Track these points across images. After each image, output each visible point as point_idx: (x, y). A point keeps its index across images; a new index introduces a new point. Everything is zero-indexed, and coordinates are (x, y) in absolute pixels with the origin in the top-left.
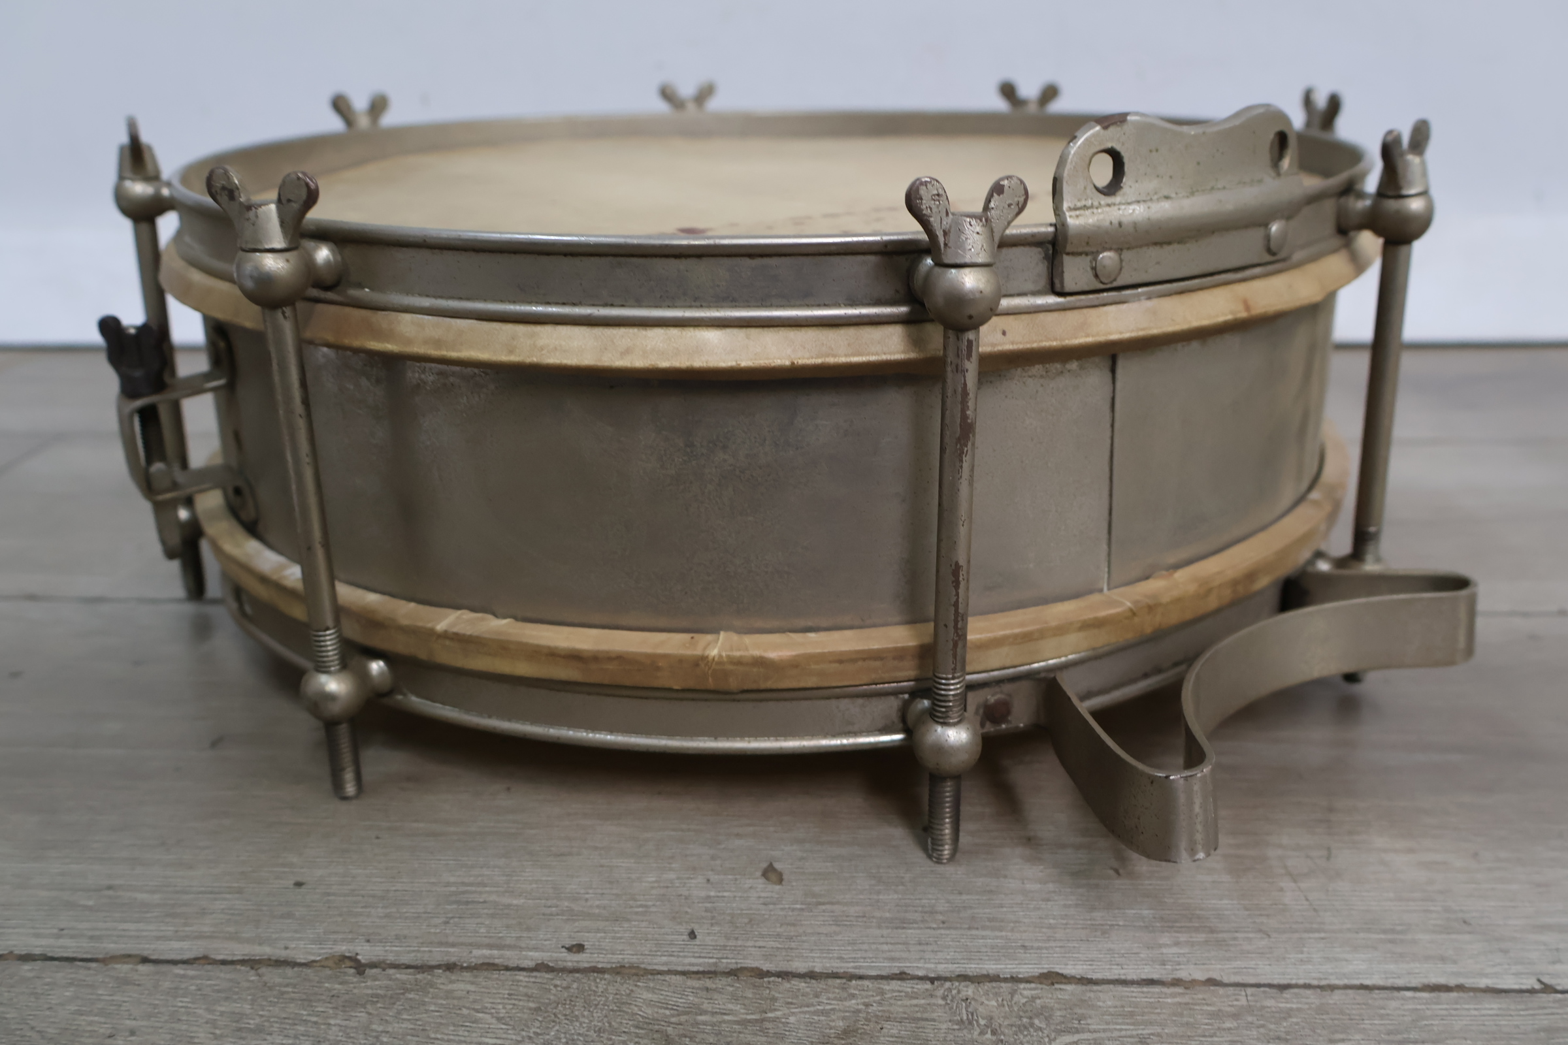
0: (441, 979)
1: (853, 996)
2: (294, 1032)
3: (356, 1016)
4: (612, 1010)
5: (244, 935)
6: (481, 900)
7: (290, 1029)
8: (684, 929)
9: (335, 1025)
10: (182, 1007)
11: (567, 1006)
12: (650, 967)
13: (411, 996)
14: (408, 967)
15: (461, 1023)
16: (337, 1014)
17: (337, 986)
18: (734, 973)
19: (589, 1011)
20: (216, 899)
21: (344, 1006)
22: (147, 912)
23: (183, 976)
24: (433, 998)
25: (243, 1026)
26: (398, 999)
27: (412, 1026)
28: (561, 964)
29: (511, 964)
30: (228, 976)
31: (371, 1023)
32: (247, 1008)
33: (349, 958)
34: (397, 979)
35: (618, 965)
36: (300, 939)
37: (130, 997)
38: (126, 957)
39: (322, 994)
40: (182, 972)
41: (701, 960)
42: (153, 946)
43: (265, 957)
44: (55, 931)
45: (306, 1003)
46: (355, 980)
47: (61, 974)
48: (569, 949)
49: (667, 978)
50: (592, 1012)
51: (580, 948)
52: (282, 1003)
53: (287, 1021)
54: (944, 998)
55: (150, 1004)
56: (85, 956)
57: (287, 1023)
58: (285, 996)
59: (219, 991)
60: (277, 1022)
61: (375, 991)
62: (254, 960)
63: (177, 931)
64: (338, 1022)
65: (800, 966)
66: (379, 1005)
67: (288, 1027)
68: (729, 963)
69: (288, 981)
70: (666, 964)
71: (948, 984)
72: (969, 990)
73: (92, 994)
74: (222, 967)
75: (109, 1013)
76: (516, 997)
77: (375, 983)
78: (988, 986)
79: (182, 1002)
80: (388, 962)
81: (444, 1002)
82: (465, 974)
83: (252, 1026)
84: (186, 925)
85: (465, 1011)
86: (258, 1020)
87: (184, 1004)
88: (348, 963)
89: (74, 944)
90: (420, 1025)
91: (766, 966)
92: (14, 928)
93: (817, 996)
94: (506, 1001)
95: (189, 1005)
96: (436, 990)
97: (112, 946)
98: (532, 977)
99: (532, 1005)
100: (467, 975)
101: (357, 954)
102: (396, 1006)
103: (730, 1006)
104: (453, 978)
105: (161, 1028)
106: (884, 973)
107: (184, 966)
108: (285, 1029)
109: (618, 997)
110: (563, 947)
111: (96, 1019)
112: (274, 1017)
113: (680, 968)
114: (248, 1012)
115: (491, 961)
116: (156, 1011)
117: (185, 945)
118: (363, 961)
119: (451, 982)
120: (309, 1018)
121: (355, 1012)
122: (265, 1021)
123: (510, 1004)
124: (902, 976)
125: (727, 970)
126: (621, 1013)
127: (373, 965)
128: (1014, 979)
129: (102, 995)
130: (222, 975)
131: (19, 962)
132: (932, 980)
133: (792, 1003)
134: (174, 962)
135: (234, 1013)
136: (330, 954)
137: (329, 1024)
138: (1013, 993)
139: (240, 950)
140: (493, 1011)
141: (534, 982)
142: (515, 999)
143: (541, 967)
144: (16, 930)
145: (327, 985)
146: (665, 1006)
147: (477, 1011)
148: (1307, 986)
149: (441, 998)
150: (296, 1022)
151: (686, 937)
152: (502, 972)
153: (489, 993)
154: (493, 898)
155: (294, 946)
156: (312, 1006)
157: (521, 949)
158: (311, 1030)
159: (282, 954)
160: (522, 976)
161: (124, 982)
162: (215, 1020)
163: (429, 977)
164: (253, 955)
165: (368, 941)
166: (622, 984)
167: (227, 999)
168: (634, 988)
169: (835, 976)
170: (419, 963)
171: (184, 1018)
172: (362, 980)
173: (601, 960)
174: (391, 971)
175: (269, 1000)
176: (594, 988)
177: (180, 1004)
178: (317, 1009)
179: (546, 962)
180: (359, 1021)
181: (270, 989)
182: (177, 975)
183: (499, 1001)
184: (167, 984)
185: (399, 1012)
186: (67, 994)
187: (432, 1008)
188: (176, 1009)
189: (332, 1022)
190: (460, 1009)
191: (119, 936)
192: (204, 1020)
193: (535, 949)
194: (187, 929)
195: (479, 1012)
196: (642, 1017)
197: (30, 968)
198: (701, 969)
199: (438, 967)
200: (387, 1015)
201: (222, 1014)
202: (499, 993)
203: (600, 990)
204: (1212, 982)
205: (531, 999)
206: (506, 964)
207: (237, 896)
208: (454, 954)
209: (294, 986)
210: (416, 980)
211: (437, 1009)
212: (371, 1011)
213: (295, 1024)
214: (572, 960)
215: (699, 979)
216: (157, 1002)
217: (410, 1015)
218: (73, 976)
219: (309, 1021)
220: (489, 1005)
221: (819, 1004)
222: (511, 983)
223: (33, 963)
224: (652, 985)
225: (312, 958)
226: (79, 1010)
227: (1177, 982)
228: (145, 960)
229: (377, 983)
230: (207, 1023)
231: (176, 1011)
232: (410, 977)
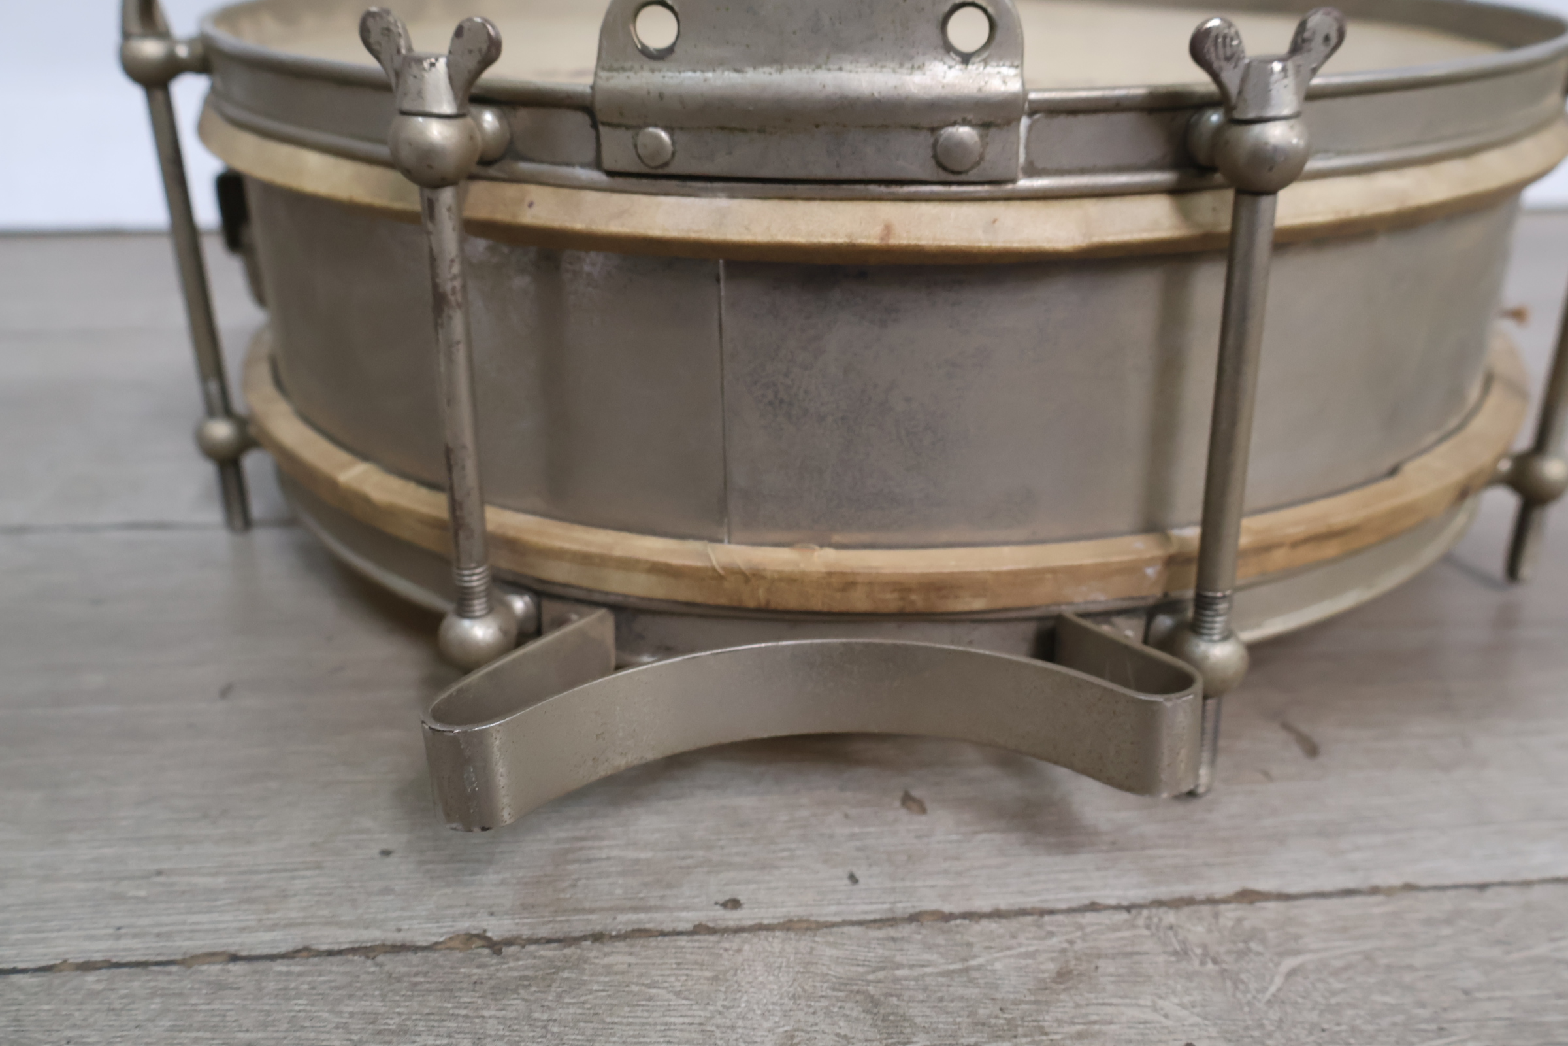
0: (592, 951)
1: (1051, 934)
2: (445, 1029)
3: (511, 1005)
4: (798, 972)
5: (343, 919)
6: (604, 856)
7: (439, 1027)
8: (842, 872)
9: (490, 1017)
10: (300, 1011)
11: (748, 972)
12: (822, 919)
13: (566, 974)
14: (549, 941)
15: (635, 1003)
16: (488, 1004)
17: (475, 971)
18: (915, 918)
19: (774, 975)
20: (293, 878)
21: (492, 994)
22: (216, 900)
23: (288, 973)
24: (592, 975)
25: (382, 1027)
26: (554, 981)
27: (580, 1011)
28: (722, 924)
29: (667, 927)
30: (342, 969)
31: (531, 1011)
32: (378, 1006)
33: (478, 936)
34: (541, 957)
35: (786, 919)
36: (411, 918)
37: (232, 1004)
38: (211, 957)
39: (461, 982)
40: (284, 969)
41: (874, 907)
42: (238, 940)
43: (377, 943)
44: (111, 931)
45: (447, 994)
46: (494, 961)
47: (138, 983)
48: (725, 905)
49: (846, 929)
50: (778, 977)
51: (734, 904)
52: (418, 996)
53: (432, 1017)
54: (1148, 927)
55: (261, 1011)
56: (160, 959)
57: (433, 1020)
58: (419, 987)
59: (338, 988)
60: (420, 1020)
61: (522, 973)
62: (366, 948)
63: (260, 920)
64: (493, 1013)
65: (983, 904)
66: (533, 989)
67: (436, 1024)
68: (905, 907)
69: (415, 969)
70: (835, 914)
71: (1145, 912)
72: (1170, 917)
73: (185, 1004)
74: (331, 959)
75: (214, 1026)
76: (686, 966)
77: (516, 964)
78: (1186, 911)
79: (296, 1004)
80: (524, 937)
81: (607, 979)
82: (617, 944)
83: (393, 1027)
84: (268, 911)
85: (635, 988)
86: (397, 1020)
87: (301, 1008)
88: (479, 943)
89: (140, 946)
90: (588, 1009)
91: (947, 908)
92: (59, 931)
93: (1014, 937)
94: (676, 972)
95: (309, 1008)
96: (592, 966)
97: (187, 943)
98: (695, 941)
99: (708, 974)
100: (621, 945)
101: (485, 931)
102: (553, 989)
103: (927, 956)
104: (607, 949)
105: (285, 1038)
106: (1074, 904)
107: (285, 961)
108: (433, 1026)
109: (799, 956)
110: (716, 904)
111: (200, 1034)
112: (416, 1014)
113: (854, 918)
114: (383, 1010)
115: (642, 927)
116: (270, 1018)
117: (277, 935)
118: (495, 939)
119: (606, 955)
120: (457, 1012)
121: (509, 1000)
122: (405, 1020)
123: (683, 975)
124: (1094, 907)
125: (907, 916)
126: (810, 975)
127: (509, 942)
128: (1211, 901)
129: (196, 1005)
130: (334, 968)
131: (78, 973)
132: (1128, 909)
133: (991, 948)
134: (272, 958)
135: (364, 1013)
136: (454, 932)
137: (483, 1017)
138: (1216, 916)
139: (345, 938)
140: (666, 985)
141: (700, 948)
142: (687, 969)
143: (700, 929)
144: (61, 934)
145: (462, 970)
146: (855, 962)
147: (649, 986)
149: (601, 975)
150: (445, 1018)
151: (847, 882)
152: (659, 939)
153: (654, 964)
154: (615, 853)
155: (406, 927)
156: (456, 997)
157: (671, 910)
158: (464, 1025)
159: (398, 938)
160: (683, 941)
161: (219, 987)
162: (346, 1023)
163: (579, 951)
164: (363, 942)
165: (492, 914)
166: (798, 941)
167: (350, 996)
168: (814, 945)
169: (1023, 912)
170: (560, 935)
171: (307, 1024)
172: (502, 960)
173: (767, 916)
174: (532, 948)
175: (402, 993)
176: (769, 949)
177: (297, 1008)
178: (462, 1000)
179: (704, 923)
180: (517, 1011)
181: (399, 980)
182: (280, 973)
183: (668, 972)
184: (271, 986)
185: (559, 996)
186: (153, 1007)
187: (595, 987)
188: (292, 1014)
189: (486, 1013)
190: (627, 986)
191: (192, 931)
192: (334, 1025)
193: (686, 908)
194: (271, 916)
195: (650, 988)
196: (835, 977)
197: (96, 978)
198: (878, 916)
199: (584, 938)
200: (546, 999)
201: (352, 1015)
202: (666, 963)
203: (777, 950)
204: (1409, 887)
205: (704, 967)
206: (659, 928)
207: (317, 872)
208: (597, 922)
209: (425, 974)
210: (565, 956)
211: (601, 988)
212: (526, 997)
213: (443, 1020)
214: (732, 918)
215: (880, 928)
216: (267, 1008)
217: (574, 998)
218: (152, 984)
219: (458, 1015)
220: (660, 979)
221: (1020, 945)
222: (673, 950)
223: (98, 972)
224: (831, 939)
225: (434, 939)
226: (174, 1026)
227: (1375, 891)
228: (235, 958)
229: (520, 963)
230: (337, 1027)
231: (294, 1017)
232: (557, 952)
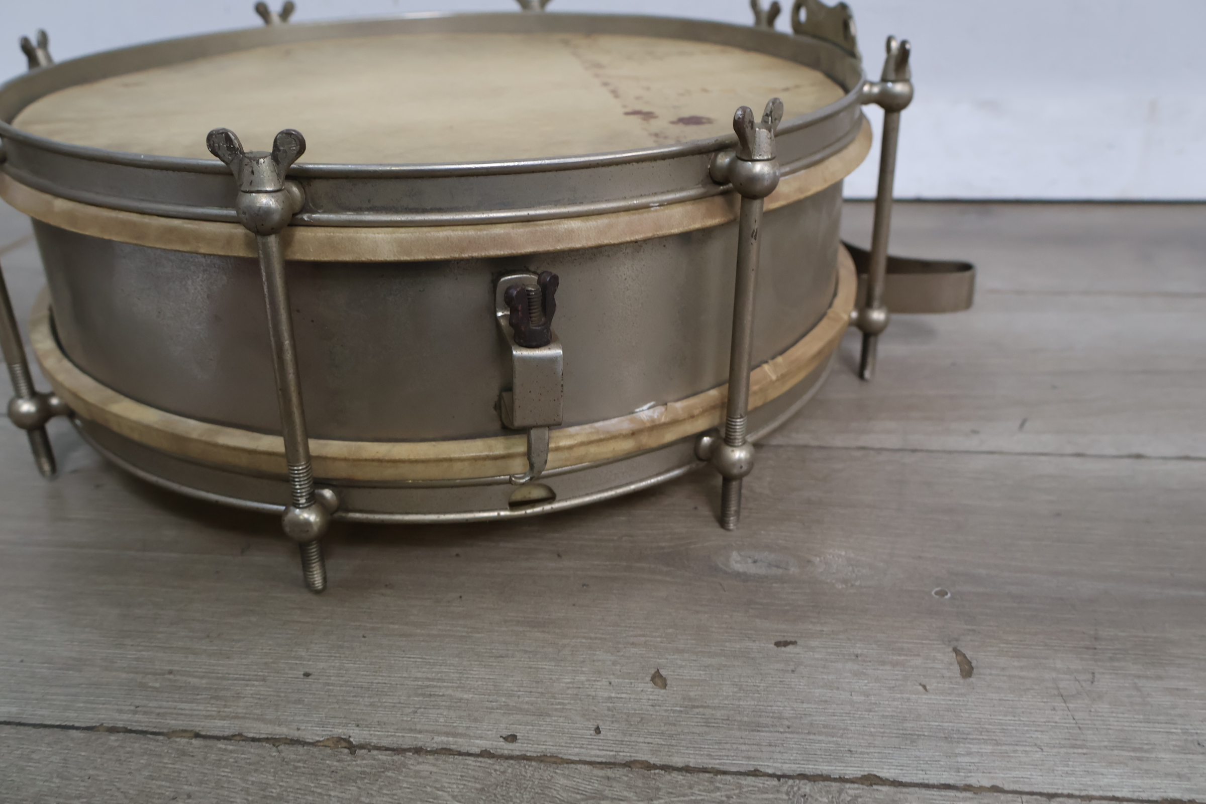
0: (411, 760)
1: (718, 789)
2: (305, 801)
3: (350, 790)
4: (537, 793)
5: (267, 717)
6: (441, 694)
7: (301, 798)
8: (592, 725)
9: (334, 797)
10: (224, 776)
11: (504, 788)
12: (565, 757)
13: (389, 774)
14: (387, 749)
15: (426, 799)
16: (336, 788)
17: (335, 763)
18: (629, 765)
19: (520, 793)
20: (247, 685)
21: (341, 781)
22: (198, 695)
23: (225, 750)
24: (405, 776)
25: (268, 794)
26: (380, 777)
27: (390, 800)
28: (500, 752)
29: (464, 749)
30: (257, 751)
31: (360, 796)
32: (271, 779)
33: (344, 740)
34: (379, 760)
35: (542, 754)
36: (308, 722)
37: (187, 766)
38: (183, 732)
39: (324, 770)
40: (223, 747)
41: (604, 753)
42: (202, 724)
43: (283, 736)
44: (132, 708)
45: (313, 777)
46: (349, 758)
47: (138, 745)
48: (506, 739)
49: (579, 766)
50: (523, 794)
51: (512, 738)
52: (296, 776)
53: (299, 791)
54: (788, 794)
55: (201, 773)
56: (154, 730)
57: (300, 794)
58: (298, 770)
59: (250, 764)
60: (292, 792)
61: (363, 769)
62: (275, 739)
63: (219, 712)
64: (336, 794)
65: (678, 761)
66: (366, 781)
67: (300, 796)
68: (625, 755)
69: (299, 757)
70: (578, 754)
71: (790, 782)
72: (807, 787)
73: (160, 762)
74: (252, 743)
75: (173, 779)
76: (466, 779)
77: (363, 762)
78: (821, 784)
79: (223, 772)
80: (373, 744)
81: (414, 781)
82: (429, 757)
83: (274, 795)
84: (225, 706)
85: (429, 789)
86: (278, 790)
87: (225, 774)
88: (344, 744)
89: (147, 720)
90: (395, 799)
91: (653, 760)
92: (104, 704)
93: (691, 788)
94: (459, 782)
95: (230, 775)
96: (408, 770)
97: (173, 722)
98: (478, 762)
99: (478, 786)
100: (430, 758)
101: (350, 737)
102: (378, 783)
103: (626, 793)
104: (420, 760)
105: (210, 793)
106: (742, 770)
107: (226, 741)
108: (299, 798)
109: (542, 781)
110: (501, 737)
111: (163, 783)
112: (290, 787)
113: (588, 759)
114: (272, 782)
115: (448, 747)
116: (206, 779)
117: (225, 723)
118: (354, 743)
119: (419, 763)
120: (315, 790)
121: (349, 786)
122: (284, 791)
123: (462, 784)
124: (756, 773)
125: (624, 762)
126: (544, 796)
127: (362, 747)
128: (842, 780)
129: (167, 763)
130: (252, 750)
131: (107, 733)
132: (779, 777)
133: (672, 793)
134: (218, 738)
135: (261, 783)
136: (330, 735)
137: (330, 795)
138: (840, 792)
139: (265, 730)
140: (449, 790)
141: (479, 767)
142: (466, 781)
143: (485, 754)
144: (105, 706)
145: (328, 762)
146: (576, 791)
147: (438, 789)
148: (1070, 796)
149: (411, 777)
150: (306, 792)
151: (593, 732)
152: (456, 757)
153: (446, 774)
154: (450, 692)
155: (303, 728)
156: (317, 780)
157: (470, 737)
158: (317, 799)
159: (296, 734)
160: (470, 761)
161: (183, 753)
162: (248, 788)
163: (403, 758)
164: (275, 735)
165: (358, 726)
166: (545, 771)
167: (256, 771)
168: (554, 775)
169: (705, 770)
170: (395, 746)
171: (226, 785)
172: (353, 759)
173: (531, 749)
174: (375, 752)
175: (287, 773)
176: (524, 773)
177: (223, 774)
178: (321, 783)
179: (488, 749)
180: (351, 794)
181: (287, 763)
182: (220, 749)
183: (453, 781)
184: (213, 757)
185: (381, 788)
186: (142, 761)
187: (405, 785)
188: (219, 777)
189: (332, 793)
190: (425, 787)
191: (177, 714)
192: (240, 788)
193: (481, 738)
194: (226, 710)
195: (439, 790)
196: (559, 799)
197: (116, 738)
198: (604, 760)
199: (409, 750)
200: (372, 789)
201: (253, 783)
202: (454, 775)
203: (529, 775)
204: (995, 789)
205: (477, 781)
206: (459, 750)
207: (261, 683)
208: (422, 740)
209: (305, 762)
210: (393, 761)
211: (408, 786)
212: (360, 786)
213: (306, 795)
214: (508, 748)
215: (602, 769)
216: (206, 771)
217: (389, 790)
218: (146, 746)
219: (316, 792)
220: (446, 785)
221: (693, 794)
222: (462, 766)
223: (118, 734)
224: (567, 772)
225: (318, 738)
226: (151, 776)
227: (968, 788)
228: (197, 735)
229: (364, 762)
230: (242, 790)
231: (219, 779)
232: (389, 758)
